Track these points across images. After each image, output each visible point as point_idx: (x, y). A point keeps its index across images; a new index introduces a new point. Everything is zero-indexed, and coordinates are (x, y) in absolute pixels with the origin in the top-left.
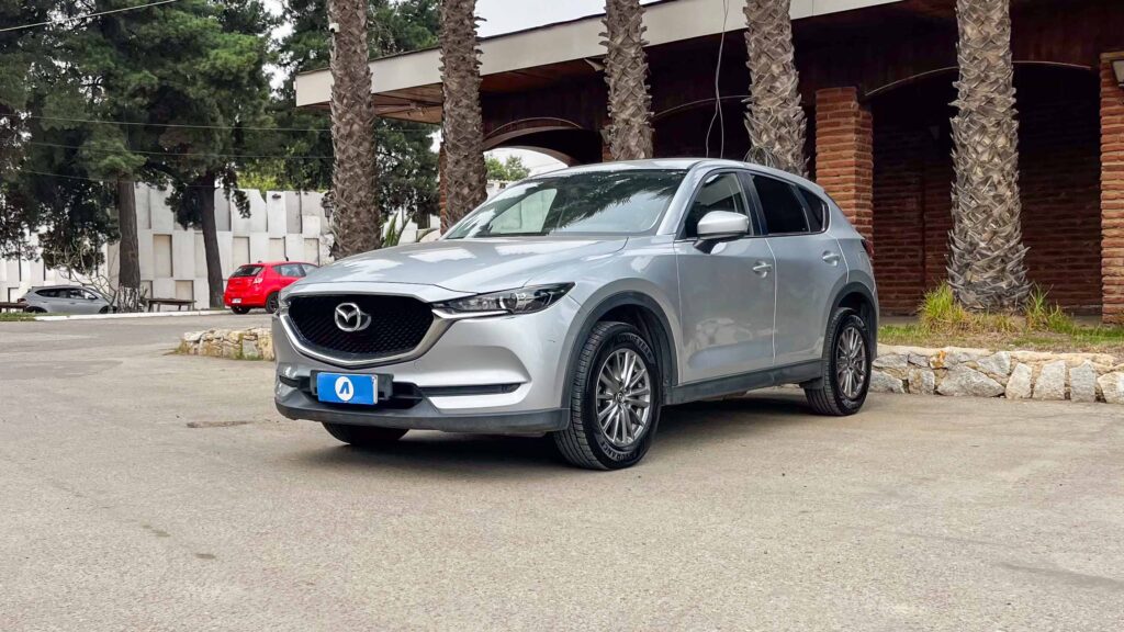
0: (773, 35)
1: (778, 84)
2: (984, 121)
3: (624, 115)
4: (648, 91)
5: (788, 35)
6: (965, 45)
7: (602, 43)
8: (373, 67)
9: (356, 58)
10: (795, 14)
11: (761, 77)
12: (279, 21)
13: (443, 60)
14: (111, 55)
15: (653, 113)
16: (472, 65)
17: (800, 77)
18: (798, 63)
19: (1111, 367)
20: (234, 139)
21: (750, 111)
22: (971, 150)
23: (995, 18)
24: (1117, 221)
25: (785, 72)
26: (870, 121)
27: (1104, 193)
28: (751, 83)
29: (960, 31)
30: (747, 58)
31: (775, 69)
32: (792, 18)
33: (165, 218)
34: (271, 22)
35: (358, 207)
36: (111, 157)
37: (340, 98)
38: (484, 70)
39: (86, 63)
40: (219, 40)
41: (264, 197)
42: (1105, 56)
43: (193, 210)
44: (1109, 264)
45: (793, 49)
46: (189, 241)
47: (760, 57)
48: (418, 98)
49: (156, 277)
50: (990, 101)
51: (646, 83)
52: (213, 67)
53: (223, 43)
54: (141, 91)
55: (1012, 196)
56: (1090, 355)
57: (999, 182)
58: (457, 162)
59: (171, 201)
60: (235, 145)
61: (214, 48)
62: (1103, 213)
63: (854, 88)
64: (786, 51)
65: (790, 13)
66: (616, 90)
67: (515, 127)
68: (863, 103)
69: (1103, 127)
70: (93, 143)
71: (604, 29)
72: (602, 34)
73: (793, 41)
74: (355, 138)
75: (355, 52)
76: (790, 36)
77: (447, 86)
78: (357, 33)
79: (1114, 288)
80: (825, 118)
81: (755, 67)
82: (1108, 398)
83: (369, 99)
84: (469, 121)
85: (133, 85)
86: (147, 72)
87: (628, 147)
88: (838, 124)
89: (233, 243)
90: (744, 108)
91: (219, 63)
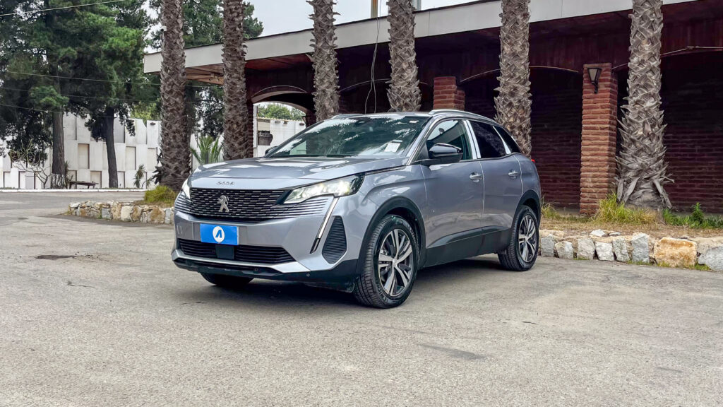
0: (404, 46)
1: (405, 74)
2: (512, 99)
3: (323, 87)
4: (337, 74)
5: (412, 46)
6: (504, 57)
7: (311, 45)
8: (187, 53)
9: (176, 47)
10: (418, 34)
11: (396, 70)
12: (155, 22)
13: (223, 50)
14: (49, 37)
15: (339, 87)
16: (240, 54)
17: (419, 70)
18: (417, 62)
19: (562, 238)
20: (125, 89)
21: (390, 88)
22: (504, 115)
23: (520, 42)
24: (589, 157)
25: (410, 67)
26: (463, 97)
27: (583, 142)
28: (391, 72)
29: (502, 49)
30: (390, 58)
31: (405, 66)
32: (415, 37)
33: (86, 134)
34: (151, 22)
35: (174, 133)
36: (47, 98)
37: (166, 69)
38: (247, 57)
39: (34, 41)
40: (115, 31)
41: (146, 124)
42: (586, 66)
43: (101, 130)
44: (584, 181)
45: (415, 54)
46: (99, 147)
47: (396, 58)
48: (216, 71)
49: (79, 168)
50: (515, 89)
51: (336, 69)
52: (110, 47)
53: (116, 33)
54: (66, 59)
55: (526, 142)
56: (553, 231)
57: (519, 134)
58: (230, 110)
59: (88, 125)
60: (126, 93)
61: (111, 36)
62: (582, 152)
63: (455, 77)
64: (411, 55)
65: (414, 34)
66: (318, 72)
67: (271, 90)
68: (460, 86)
69: (584, 105)
70: (37, 88)
71: (313, 38)
72: (312, 40)
73: (416, 50)
74: (174, 93)
75: (176, 43)
76: (414, 47)
77: (225, 65)
78: (177, 32)
79: (586, 194)
80: (439, 93)
81: (393, 63)
82: (560, 255)
83: (183, 70)
84: (238, 86)
85: (62, 55)
86: (70, 48)
87: (324, 106)
88: (445, 97)
89: (126, 150)
90: (388, 86)
91: (113, 46)
